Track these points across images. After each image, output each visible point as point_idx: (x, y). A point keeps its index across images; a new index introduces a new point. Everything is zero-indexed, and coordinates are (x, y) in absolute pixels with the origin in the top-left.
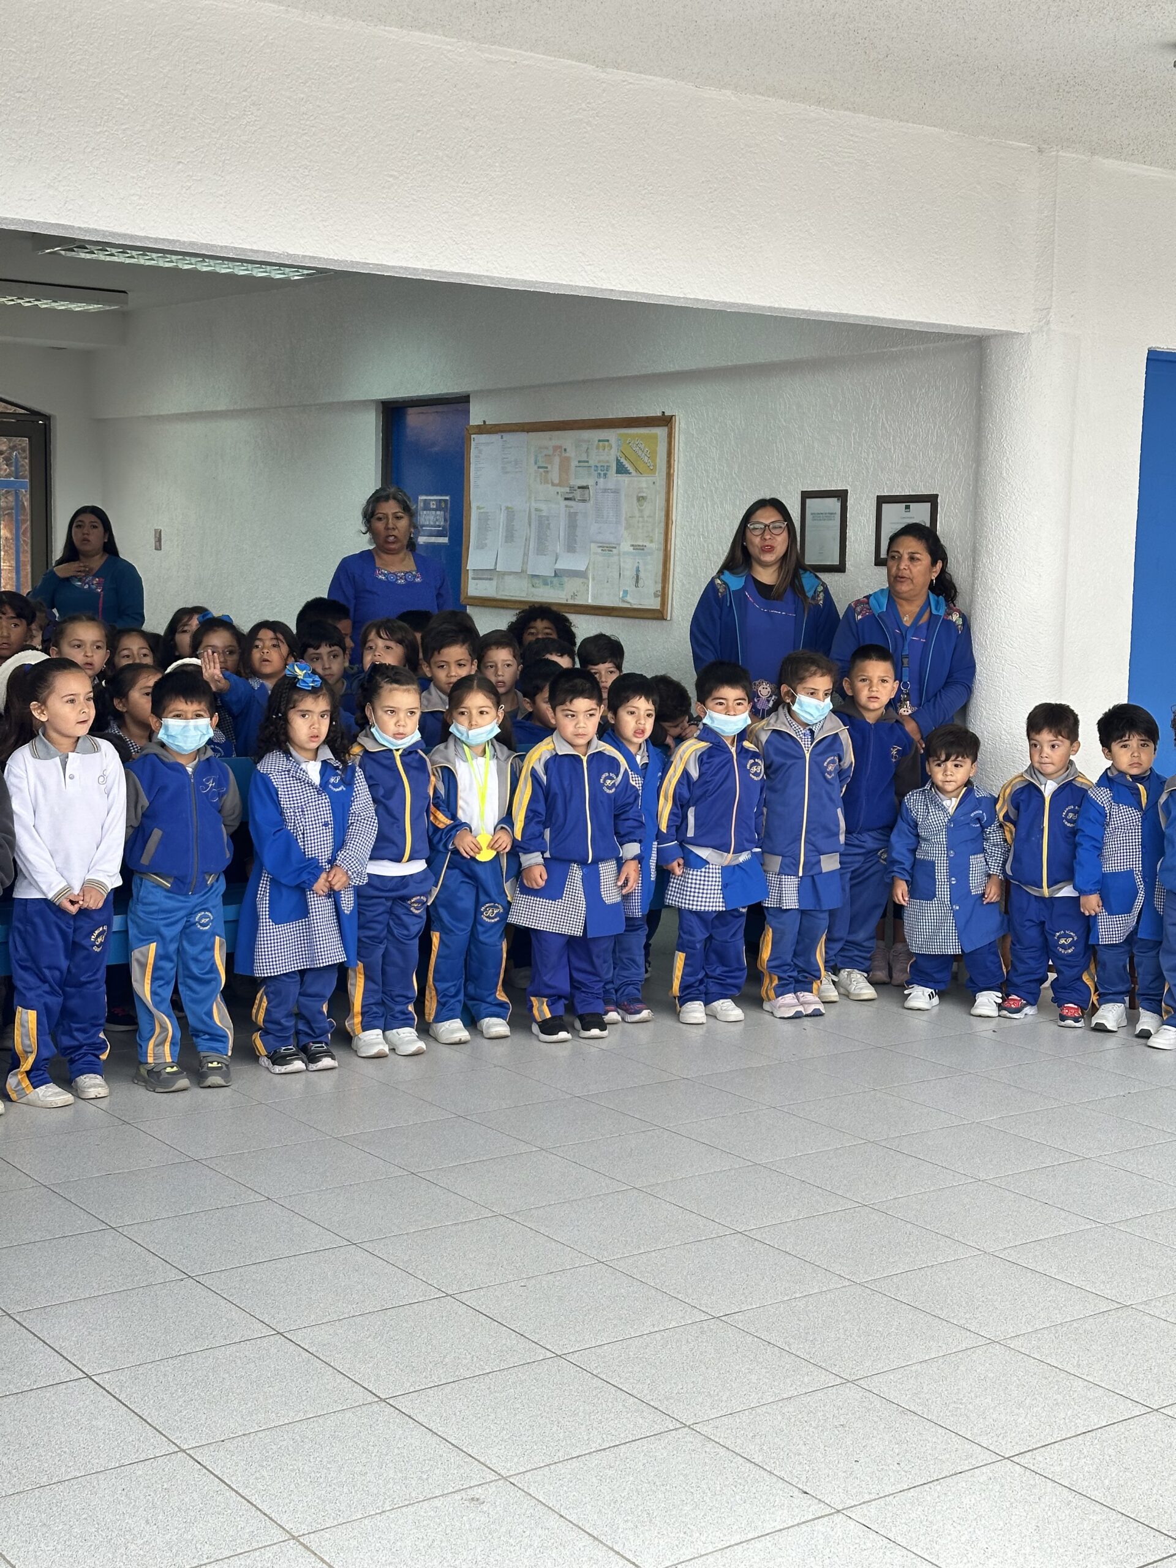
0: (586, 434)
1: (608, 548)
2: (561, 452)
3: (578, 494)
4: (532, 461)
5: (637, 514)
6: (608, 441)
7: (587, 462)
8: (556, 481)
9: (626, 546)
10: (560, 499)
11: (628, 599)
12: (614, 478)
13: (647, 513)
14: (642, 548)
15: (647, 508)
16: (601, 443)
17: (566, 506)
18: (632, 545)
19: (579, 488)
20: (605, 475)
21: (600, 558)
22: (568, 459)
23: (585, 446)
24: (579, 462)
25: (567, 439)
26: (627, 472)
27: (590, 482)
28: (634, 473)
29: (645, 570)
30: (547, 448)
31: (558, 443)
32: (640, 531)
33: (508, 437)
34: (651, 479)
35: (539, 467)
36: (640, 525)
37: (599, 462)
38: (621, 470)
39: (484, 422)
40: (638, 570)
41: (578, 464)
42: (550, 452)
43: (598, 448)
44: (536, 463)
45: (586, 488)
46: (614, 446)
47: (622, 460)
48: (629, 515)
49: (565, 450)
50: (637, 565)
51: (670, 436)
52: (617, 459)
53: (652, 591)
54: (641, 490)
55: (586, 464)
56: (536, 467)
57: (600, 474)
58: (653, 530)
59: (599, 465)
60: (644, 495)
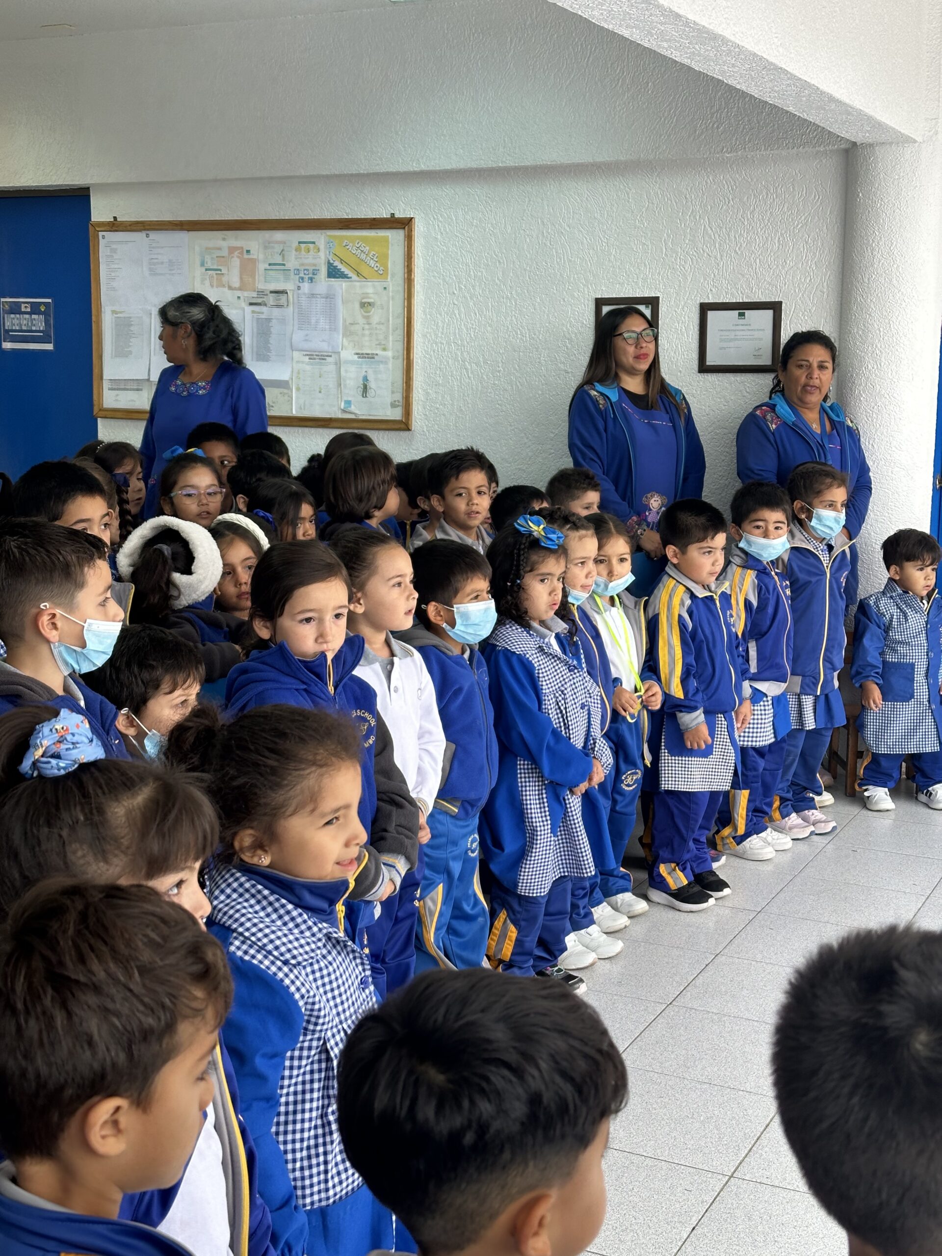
0: (279, 235)
1: (318, 357)
2: (242, 253)
3: (271, 299)
4: (198, 262)
5: (361, 321)
6: (314, 243)
7: (284, 265)
8: (237, 284)
9: (348, 354)
10: (244, 305)
11: (353, 408)
12: (323, 283)
13: (375, 319)
14: (371, 356)
15: (376, 315)
16: (303, 246)
17: (253, 312)
18: (357, 354)
19: (272, 292)
20: (311, 279)
21: (308, 368)
22: (254, 261)
23: (278, 248)
24: (270, 265)
25: (252, 241)
26: (343, 276)
27: (289, 286)
28: (354, 277)
29: (376, 379)
30: (220, 249)
31: (238, 244)
32: (367, 338)
33: (154, 235)
34: (379, 286)
35: (206, 270)
36: (367, 332)
37: (302, 265)
38: (334, 273)
39: (115, 218)
40: (365, 379)
41: (269, 267)
42: (225, 253)
43: (298, 250)
44: (202, 265)
45: (284, 292)
46: (322, 247)
47: (337, 263)
48: (349, 321)
49: (248, 251)
50: (364, 373)
51: (409, 238)
52: (329, 263)
53: (389, 400)
54: (366, 295)
55: (282, 268)
56: (203, 269)
57: (302, 278)
58: (386, 338)
59: (302, 268)
60: (372, 300)
